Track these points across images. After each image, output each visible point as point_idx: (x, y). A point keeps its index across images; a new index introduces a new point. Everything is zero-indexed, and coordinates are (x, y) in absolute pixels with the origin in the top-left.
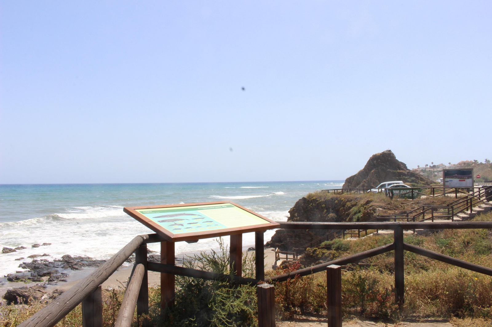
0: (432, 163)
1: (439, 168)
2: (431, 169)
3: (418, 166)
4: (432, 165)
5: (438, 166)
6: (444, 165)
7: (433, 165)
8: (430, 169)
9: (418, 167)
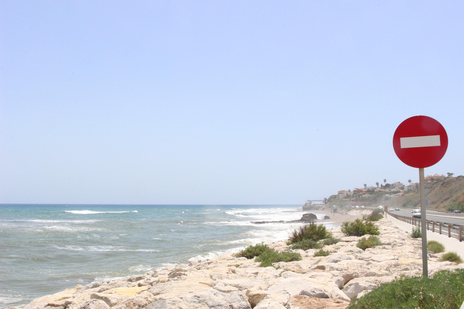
0: (385, 181)
1: (394, 188)
2: (382, 190)
3: (365, 185)
4: (384, 184)
5: (393, 185)
6: (402, 184)
7: (386, 183)
8: (380, 189)
9: (364, 187)
